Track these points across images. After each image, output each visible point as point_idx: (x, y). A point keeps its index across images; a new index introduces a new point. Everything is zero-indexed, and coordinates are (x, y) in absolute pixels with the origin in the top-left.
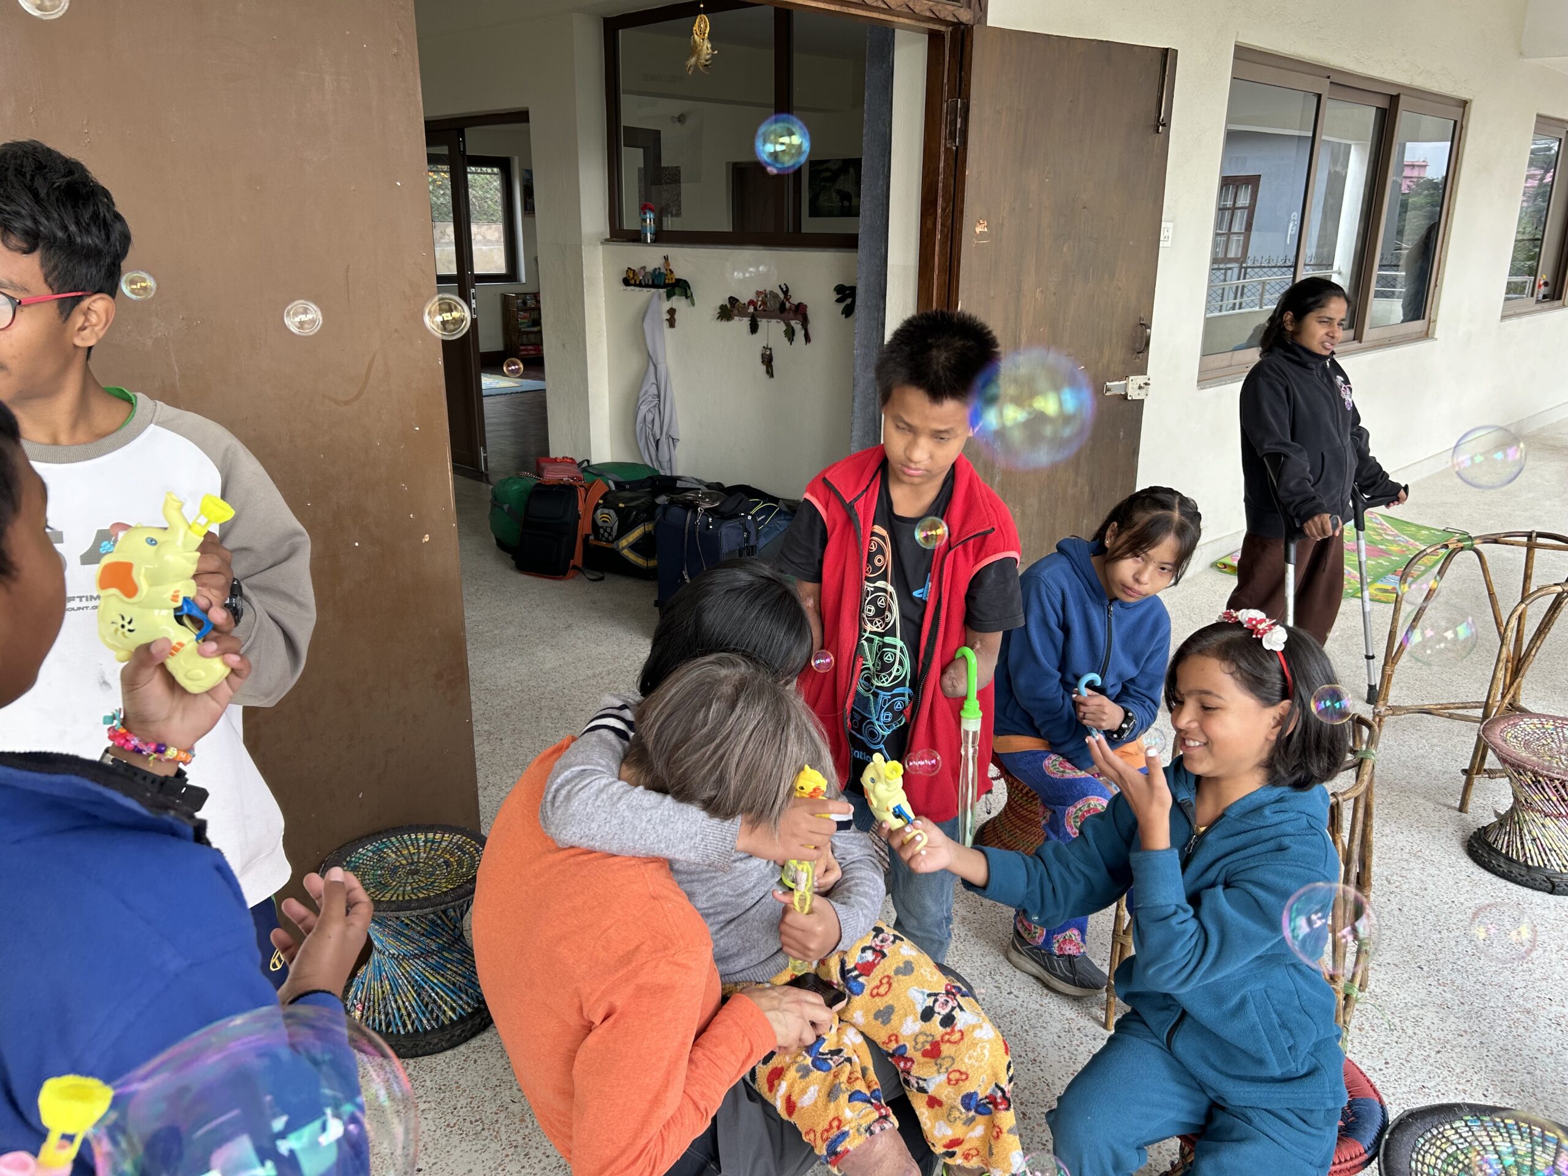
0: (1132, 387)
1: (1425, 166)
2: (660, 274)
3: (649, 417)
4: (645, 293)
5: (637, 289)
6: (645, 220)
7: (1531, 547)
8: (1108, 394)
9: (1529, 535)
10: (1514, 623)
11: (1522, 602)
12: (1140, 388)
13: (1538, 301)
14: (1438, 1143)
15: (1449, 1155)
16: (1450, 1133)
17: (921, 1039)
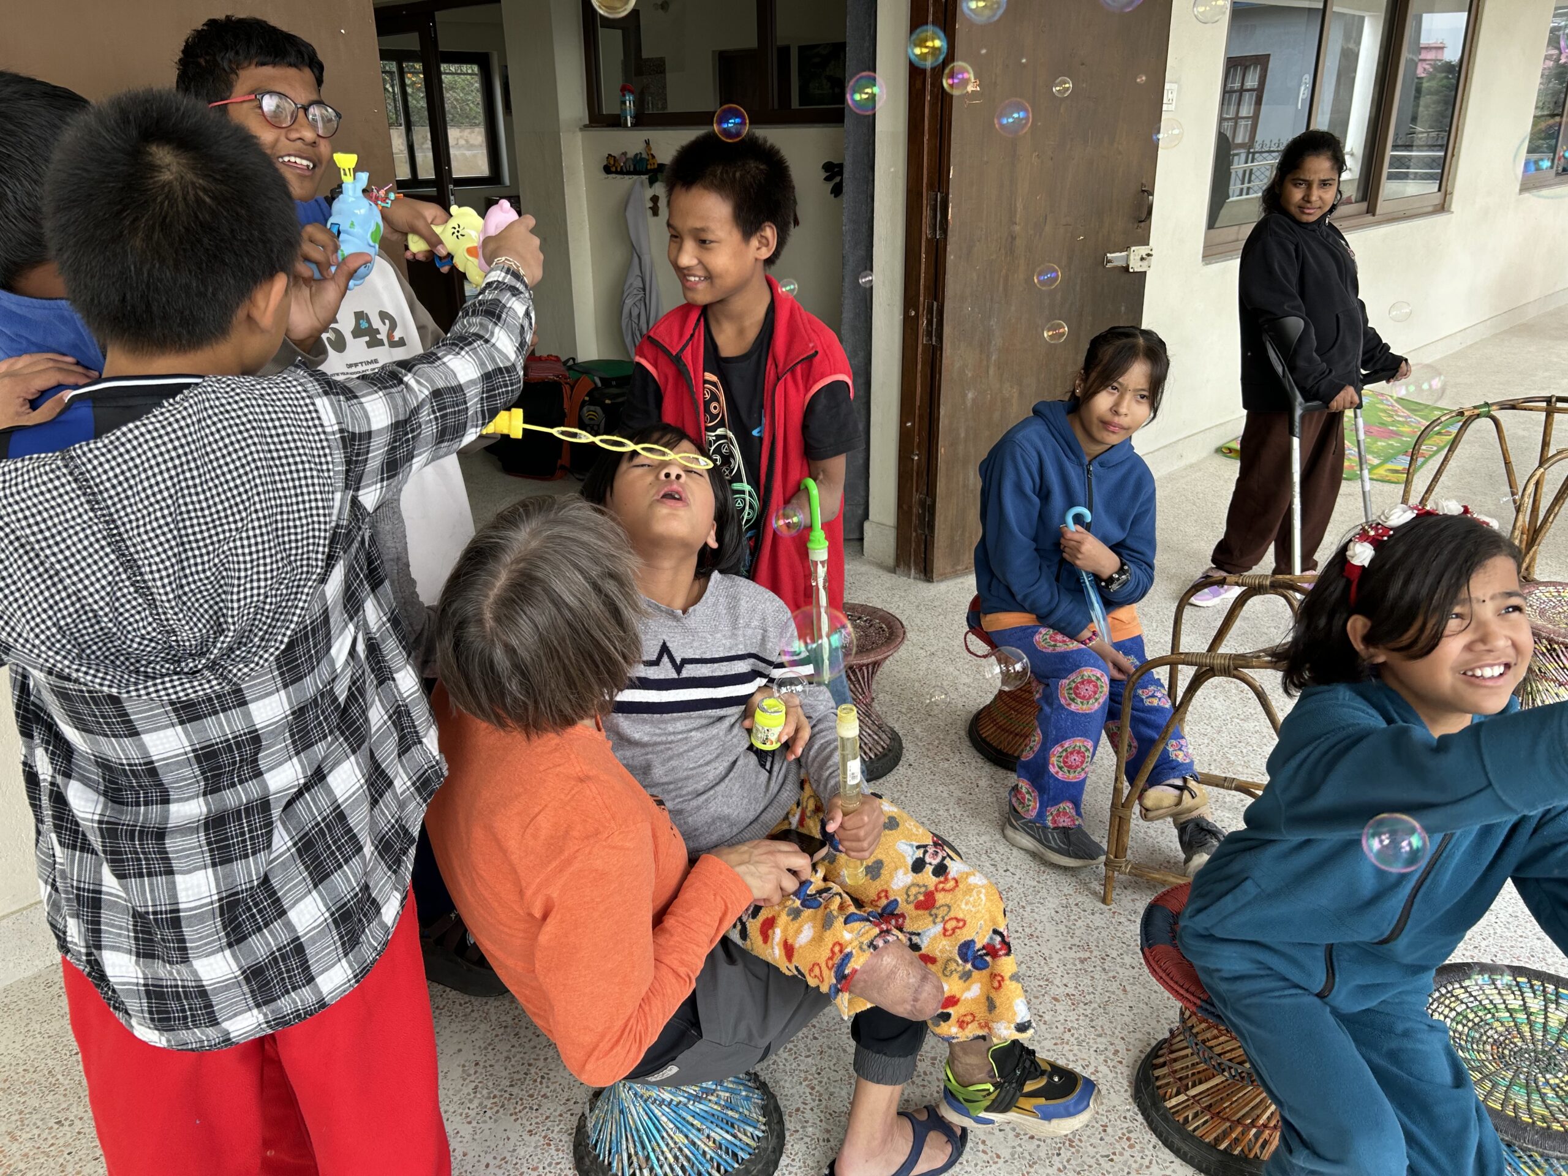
0: (1134, 259)
1: (1442, 48)
2: (642, 159)
3: (635, 313)
4: (627, 181)
5: (619, 176)
6: (624, 103)
7: (1550, 413)
8: (1109, 265)
9: (1548, 400)
10: (1531, 488)
11: (1540, 465)
12: (1142, 259)
13: (1558, 174)
14: (1447, 1002)
15: (1458, 1014)
16: (1459, 992)
17: (914, 890)
